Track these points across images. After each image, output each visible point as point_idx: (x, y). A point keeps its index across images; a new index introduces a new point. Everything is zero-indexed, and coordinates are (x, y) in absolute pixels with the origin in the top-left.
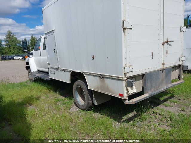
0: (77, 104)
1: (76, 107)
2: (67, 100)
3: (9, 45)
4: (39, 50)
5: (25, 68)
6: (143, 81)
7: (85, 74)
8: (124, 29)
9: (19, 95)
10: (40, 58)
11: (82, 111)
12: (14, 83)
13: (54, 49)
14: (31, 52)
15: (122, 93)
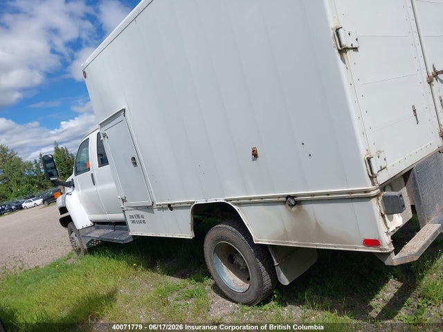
0: (225, 292)
1: (222, 300)
2: (190, 285)
3: (6, 178)
4: (89, 169)
5: (59, 224)
6: (408, 192)
7: (235, 204)
8: (343, 51)
9: (60, 297)
10: (93, 189)
11: (246, 308)
12: (36, 267)
13: (133, 159)
14: (67, 181)
15: (372, 237)
